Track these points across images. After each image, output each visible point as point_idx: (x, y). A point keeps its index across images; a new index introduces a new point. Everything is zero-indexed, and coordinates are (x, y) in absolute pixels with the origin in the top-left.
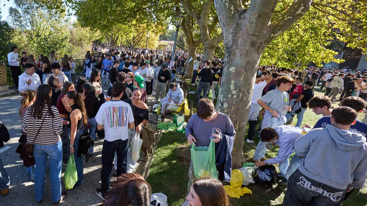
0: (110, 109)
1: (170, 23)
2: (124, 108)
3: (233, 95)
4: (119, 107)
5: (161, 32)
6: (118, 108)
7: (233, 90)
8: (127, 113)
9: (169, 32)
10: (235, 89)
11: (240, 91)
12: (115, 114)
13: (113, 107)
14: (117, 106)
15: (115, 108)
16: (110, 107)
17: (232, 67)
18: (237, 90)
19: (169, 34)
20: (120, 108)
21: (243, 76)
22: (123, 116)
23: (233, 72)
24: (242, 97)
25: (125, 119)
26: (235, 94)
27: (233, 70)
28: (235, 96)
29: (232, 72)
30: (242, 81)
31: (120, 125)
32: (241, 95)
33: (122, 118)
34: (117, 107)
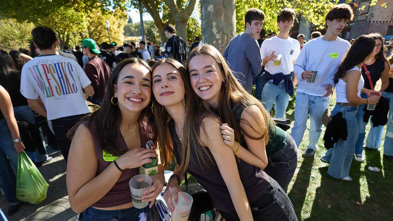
0: (37, 68)
1: (131, 5)
2: (63, 64)
3: (217, 40)
4: (55, 64)
5: (122, 18)
6: (54, 66)
7: (216, 34)
8: (71, 72)
9: (134, 26)
10: (218, 33)
11: (223, 33)
12: (49, 76)
13: (43, 65)
14: (50, 63)
15: (46, 65)
16: (37, 66)
17: (209, 5)
18: (221, 33)
19: (135, 28)
20: (57, 65)
21: (223, 15)
22: (66, 76)
23: (212, 11)
24: (226, 41)
25: (71, 82)
26: (219, 39)
27: (212, 9)
28: (220, 41)
29: (210, 11)
30: (224, 21)
31: (65, 92)
32: (226, 38)
33: (66, 81)
34: (50, 65)
